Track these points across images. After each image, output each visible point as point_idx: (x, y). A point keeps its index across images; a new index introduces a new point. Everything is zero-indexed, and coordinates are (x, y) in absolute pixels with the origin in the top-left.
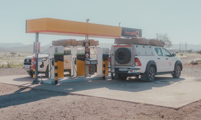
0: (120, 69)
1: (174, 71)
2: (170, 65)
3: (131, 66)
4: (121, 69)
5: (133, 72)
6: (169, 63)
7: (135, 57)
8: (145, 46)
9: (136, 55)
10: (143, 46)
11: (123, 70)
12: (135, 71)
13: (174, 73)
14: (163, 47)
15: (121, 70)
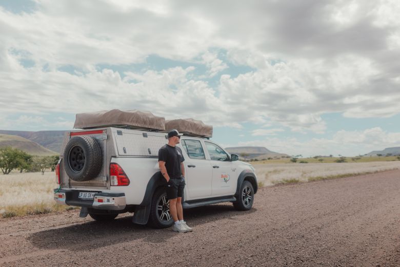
0: (81, 193)
1: (235, 194)
2: (226, 181)
3: (102, 186)
4: (83, 193)
5: (105, 203)
6: (222, 176)
7: (112, 161)
8: (148, 133)
9: (115, 157)
10: (145, 132)
11: (87, 197)
12: (108, 201)
13: (235, 199)
14: (208, 138)
15: (82, 197)
